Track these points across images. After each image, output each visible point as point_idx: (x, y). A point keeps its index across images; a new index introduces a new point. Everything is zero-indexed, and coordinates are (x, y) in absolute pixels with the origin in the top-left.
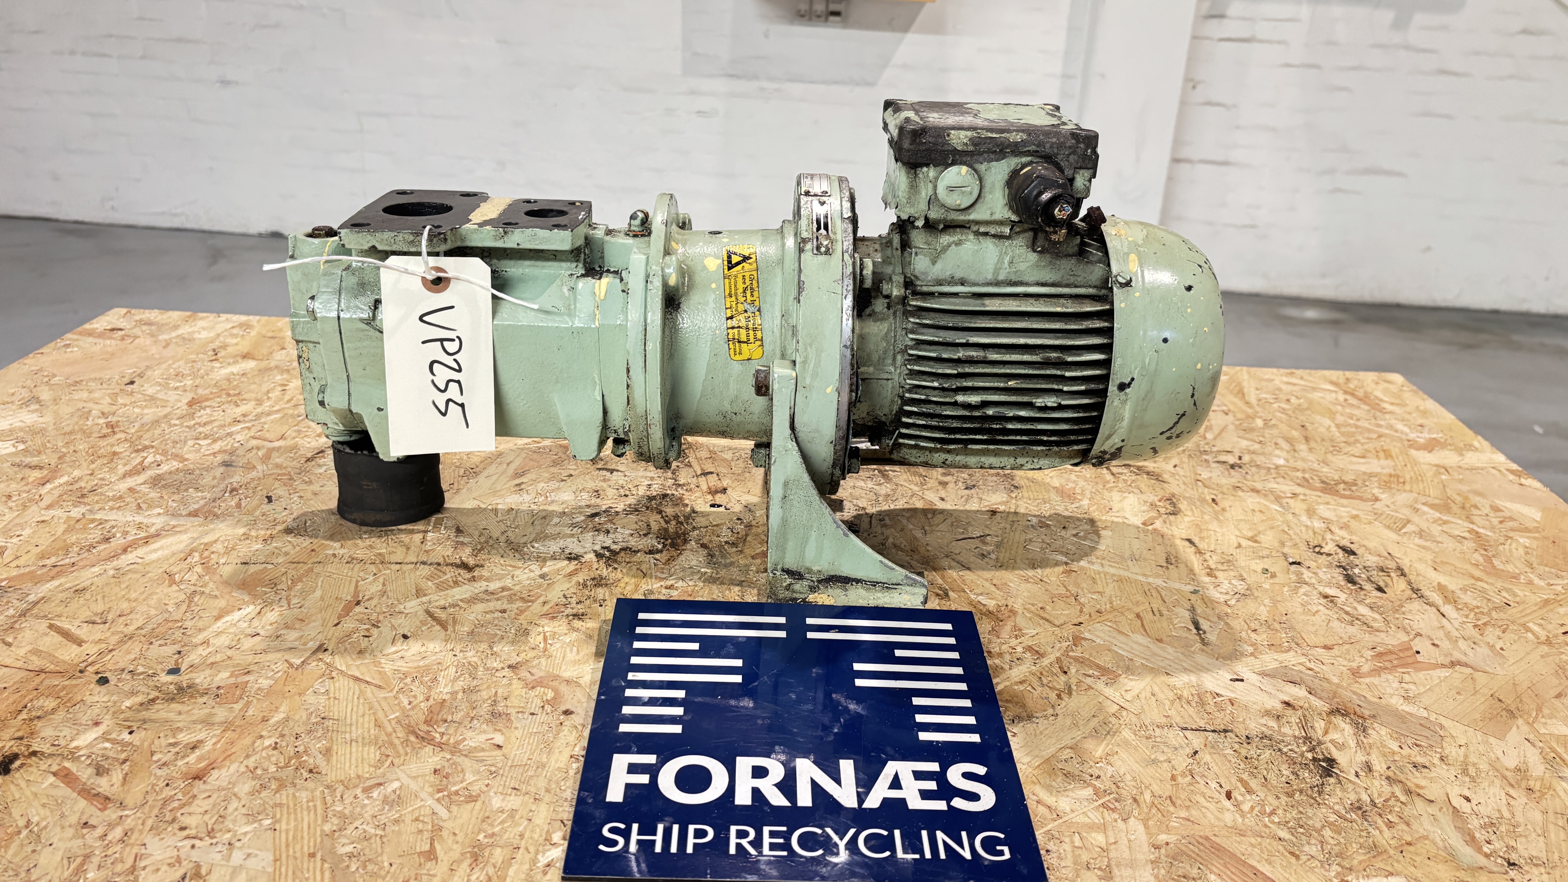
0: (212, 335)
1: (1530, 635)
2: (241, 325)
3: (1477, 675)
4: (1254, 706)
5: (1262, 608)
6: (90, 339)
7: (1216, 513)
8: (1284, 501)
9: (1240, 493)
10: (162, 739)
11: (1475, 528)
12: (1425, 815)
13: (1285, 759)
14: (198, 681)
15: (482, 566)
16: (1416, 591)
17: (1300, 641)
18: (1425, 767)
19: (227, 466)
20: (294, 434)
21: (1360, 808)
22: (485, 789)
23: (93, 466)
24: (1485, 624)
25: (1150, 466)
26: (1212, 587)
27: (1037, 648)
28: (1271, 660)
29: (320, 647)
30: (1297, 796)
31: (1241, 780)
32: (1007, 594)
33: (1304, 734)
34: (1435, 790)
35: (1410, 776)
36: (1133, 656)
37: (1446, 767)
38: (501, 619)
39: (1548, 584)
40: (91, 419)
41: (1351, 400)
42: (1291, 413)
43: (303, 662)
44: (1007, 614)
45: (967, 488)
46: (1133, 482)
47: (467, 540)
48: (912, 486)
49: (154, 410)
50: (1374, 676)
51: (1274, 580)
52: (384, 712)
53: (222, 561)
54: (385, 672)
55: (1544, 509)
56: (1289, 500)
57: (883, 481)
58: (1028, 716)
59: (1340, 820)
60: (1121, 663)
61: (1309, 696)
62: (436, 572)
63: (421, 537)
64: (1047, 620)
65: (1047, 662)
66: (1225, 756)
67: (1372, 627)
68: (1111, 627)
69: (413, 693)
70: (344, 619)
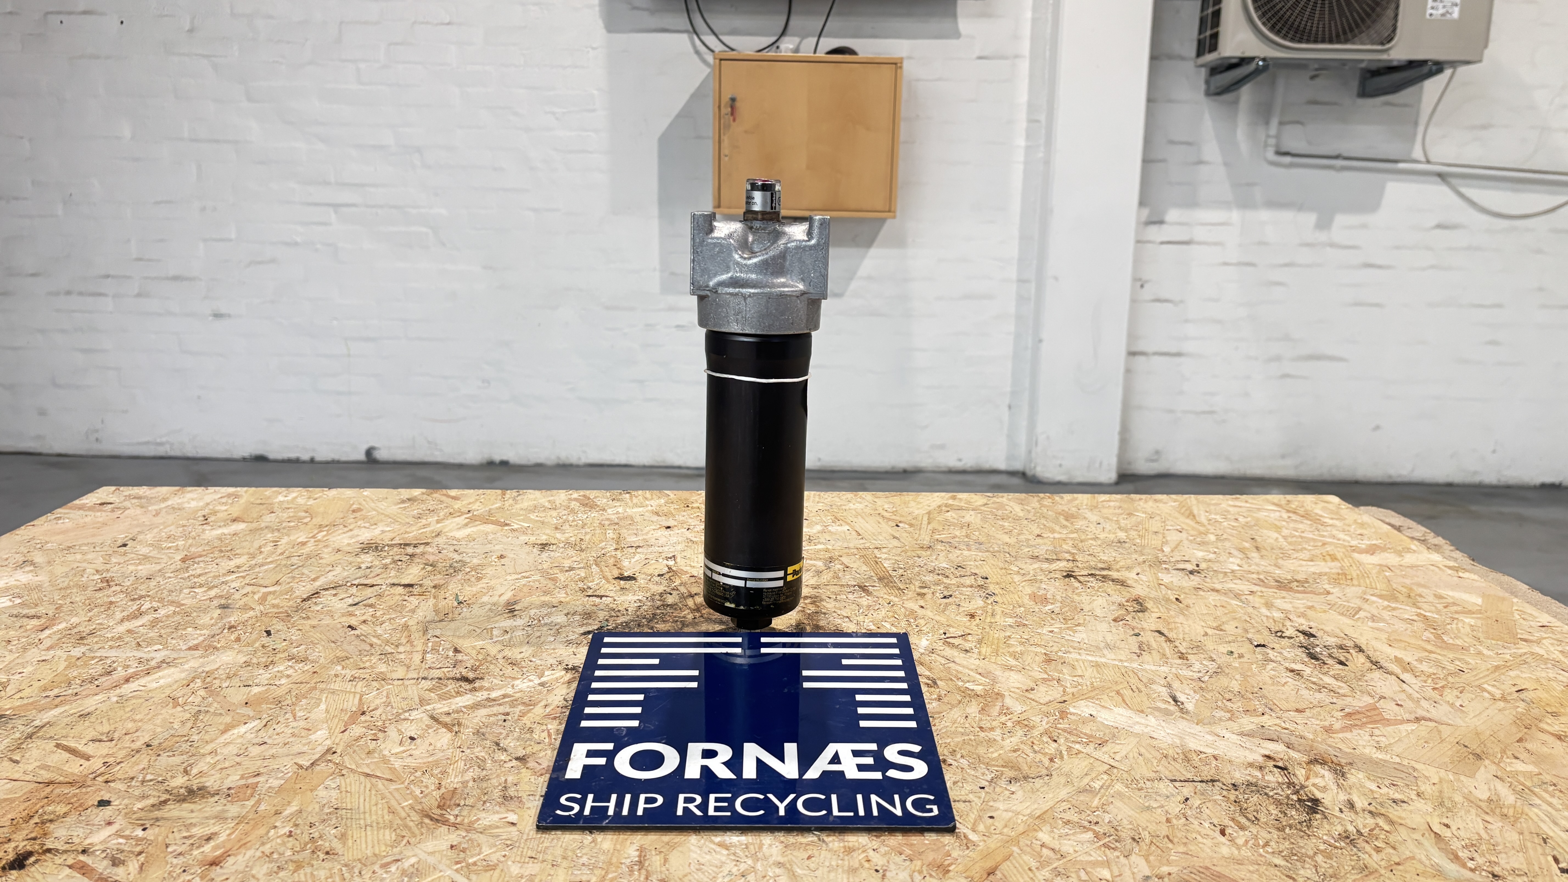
0: (201, 504)
1: (1486, 695)
2: (229, 496)
3: (1441, 727)
4: (1237, 760)
5: (1234, 682)
6: (81, 512)
7: (1181, 609)
8: (1243, 597)
9: (1201, 593)
10: (176, 834)
11: (1423, 612)
12: (1409, 841)
13: (1272, 801)
14: (208, 784)
15: (482, 678)
16: (1375, 663)
17: (1274, 707)
18: (1403, 802)
19: (225, 608)
20: (289, 580)
21: (1347, 837)
22: (503, 859)
23: (90, 614)
24: (1443, 687)
25: (1115, 575)
26: (1184, 667)
27: (1026, 722)
28: (1248, 723)
29: (328, 750)
30: (1287, 830)
31: (1233, 820)
32: (993, 680)
33: (1287, 780)
34: (1417, 820)
35: (1391, 810)
36: (1117, 725)
37: (1423, 802)
38: (505, 721)
39: (1497, 654)
40: (86, 576)
41: (1294, 517)
42: (1240, 529)
43: (312, 764)
44: (995, 697)
45: (945, 597)
46: (1100, 587)
47: (465, 658)
48: (892, 598)
49: (148, 566)
50: (1347, 731)
51: (1242, 660)
52: (397, 800)
53: (225, 685)
54: (395, 769)
55: (1484, 596)
56: (1247, 597)
57: (863, 594)
58: (1024, 777)
59: (1330, 848)
60: (1107, 731)
61: (1288, 750)
62: (438, 685)
63: (421, 657)
64: (1033, 700)
65: (1037, 733)
66: (1215, 801)
67: (1338, 693)
68: (1094, 703)
69: (424, 784)
70: (350, 727)
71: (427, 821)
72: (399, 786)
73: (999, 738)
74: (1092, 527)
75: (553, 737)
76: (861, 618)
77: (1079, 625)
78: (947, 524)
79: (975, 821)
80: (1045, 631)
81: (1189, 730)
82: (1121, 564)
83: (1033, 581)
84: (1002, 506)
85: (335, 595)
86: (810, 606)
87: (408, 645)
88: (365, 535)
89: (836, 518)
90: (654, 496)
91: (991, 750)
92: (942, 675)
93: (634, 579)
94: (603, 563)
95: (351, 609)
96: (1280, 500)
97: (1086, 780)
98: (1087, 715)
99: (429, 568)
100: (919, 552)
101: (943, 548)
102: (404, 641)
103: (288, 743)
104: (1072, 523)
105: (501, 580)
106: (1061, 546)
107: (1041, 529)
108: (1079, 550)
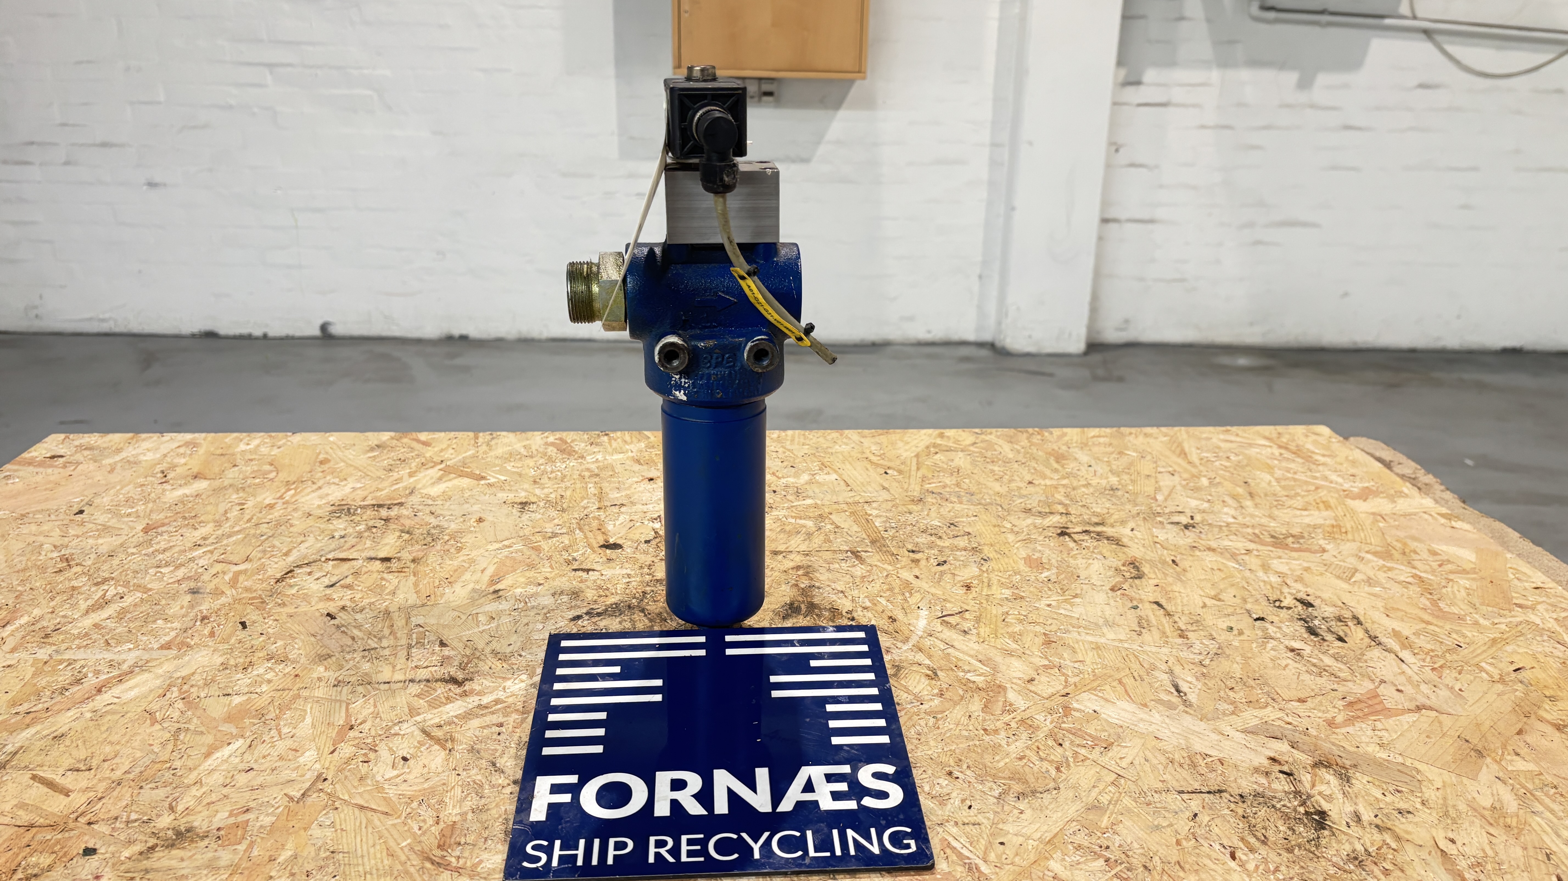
0: (158, 456)
1: (1484, 674)
2: (187, 444)
3: (1443, 718)
4: (1243, 765)
5: (1235, 665)
6: (31, 468)
7: (1178, 574)
8: (1239, 558)
9: (1197, 553)
11: (1418, 573)
12: (1416, 860)
13: (1280, 815)
14: (196, 824)
15: (472, 679)
16: (1373, 638)
17: (1276, 697)
18: (1409, 812)
19: (194, 593)
20: (260, 555)
21: (1356, 858)
23: (52, 604)
24: (1441, 667)
25: (1109, 531)
26: (1185, 648)
27: (1030, 722)
28: (1251, 717)
29: (319, 776)
30: (1296, 851)
31: (1242, 839)
32: (994, 669)
33: (1293, 789)
34: (1422, 835)
35: (1397, 823)
36: (1121, 723)
37: (1428, 811)
38: (499, 734)
39: (1493, 624)
40: (43, 553)
41: (1286, 454)
42: (1232, 471)
43: (303, 795)
44: (997, 690)
45: (938, 565)
46: (1095, 548)
48: (886, 566)
49: (110, 539)
50: (1349, 726)
51: (1242, 638)
52: (395, 840)
53: (202, 695)
54: (390, 798)
55: (1477, 550)
56: (1244, 557)
57: (857, 562)
58: (1032, 792)
59: (1340, 872)
60: (1112, 731)
61: (1292, 750)
62: (426, 689)
63: (406, 654)
64: (1036, 693)
65: (1042, 735)
66: (1223, 816)
67: (1339, 677)
68: (1096, 695)
69: (422, 818)
70: (339, 746)
71: (428, 865)
72: (396, 821)
73: (1003, 743)
74: (1083, 471)
76: (855, 593)
77: (1076, 596)
78: (936, 469)
79: (986, 849)
80: (1042, 604)
81: (1193, 728)
82: (1115, 517)
83: (1028, 541)
84: (990, 446)
85: (310, 574)
86: (804, 579)
87: (391, 637)
88: (336, 494)
89: (822, 464)
90: (634, 439)
91: (997, 758)
92: (943, 663)
93: (621, 547)
94: (587, 527)
95: (329, 591)
97: (1094, 794)
99: (406, 536)
100: (910, 507)
101: (934, 501)
102: (386, 632)
103: (275, 769)
104: (1063, 466)
105: (482, 551)
106: (1053, 496)
107: (1032, 474)
108: (1071, 500)
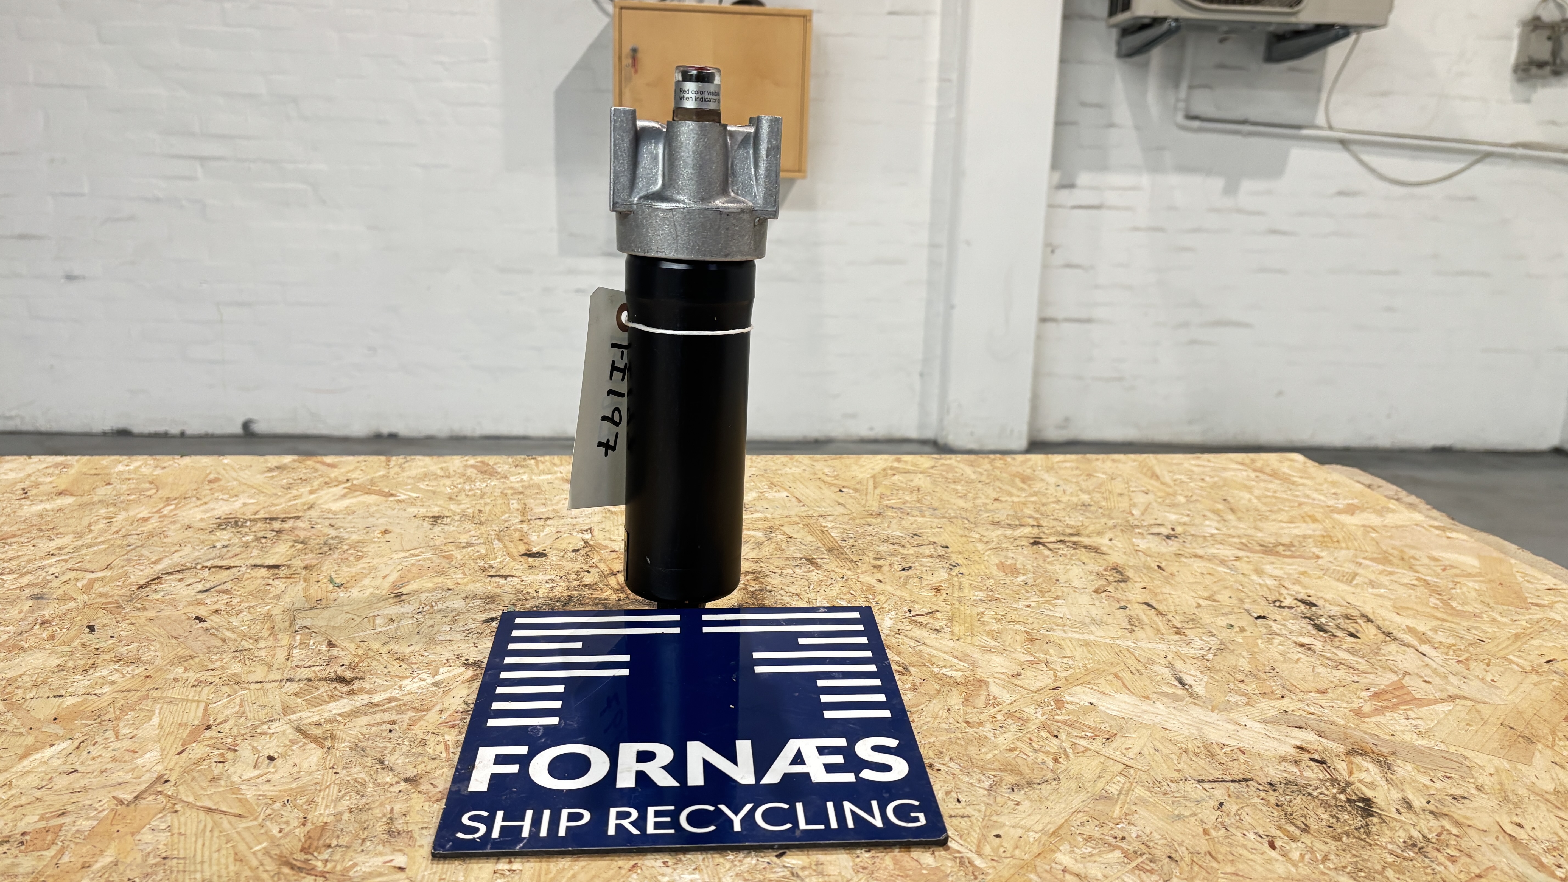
1: (1515, 667)
3: (1480, 707)
4: (1267, 753)
5: (1242, 660)
7: (1166, 578)
8: (1230, 564)
9: (1183, 559)
11: (1422, 576)
12: (1484, 846)
13: (1319, 803)
15: (362, 678)
16: (1388, 634)
17: (1292, 688)
18: (1464, 798)
19: (39, 598)
20: (123, 563)
21: (1414, 845)
24: (1467, 659)
25: (1086, 541)
26: (1184, 644)
27: (1018, 715)
29: (158, 778)
30: (1344, 839)
31: (1280, 828)
32: (972, 664)
33: (1328, 776)
34: (1483, 820)
35: (1453, 809)
36: (1123, 715)
37: (1486, 797)
38: (390, 731)
39: (1512, 620)
41: (1262, 476)
42: (1209, 490)
43: (136, 798)
44: (978, 684)
45: (904, 570)
46: (1072, 555)
47: (342, 653)
48: (844, 571)
50: (1379, 715)
51: (1245, 634)
52: (247, 844)
53: (28, 696)
54: (246, 800)
55: (1479, 557)
56: (1234, 563)
57: (812, 568)
58: (1028, 783)
59: (1399, 860)
60: (1113, 722)
61: (1320, 739)
62: (306, 687)
63: (286, 654)
64: (1022, 687)
65: (1033, 727)
66: (1254, 805)
67: (1358, 670)
68: (1091, 689)
69: (284, 819)
70: (190, 746)
71: (286, 870)
72: (251, 824)
73: (990, 735)
74: (1052, 490)
75: (452, 750)
76: (812, 595)
77: (1057, 598)
78: (894, 488)
79: (979, 842)
80: (1021, 605)
81: (1205, 719)
82: (1091, 528)
83: (998, 549)
84: (951, 468)
85: (181, 580)
86: (753, 583)
87: (271, 638)
88: (223, 509)
89: (772, 483)
90: (564, 462)
91: (984, 750)
92: (915, 659)
93: (545, 555)
94: (507, 538)
95: (200, 596)
96: (1243, 459)
97: (1100, 785)
98: (1086, 704)
99: (300, 546)
100: (868, 520)
101: (894, 515)
102: (265, 633)
103: (106, 770)
104: (1029, 486)
105: (385, 559)
106: (1022, 510)
107: (998, 492)
108: (1042, 514)
